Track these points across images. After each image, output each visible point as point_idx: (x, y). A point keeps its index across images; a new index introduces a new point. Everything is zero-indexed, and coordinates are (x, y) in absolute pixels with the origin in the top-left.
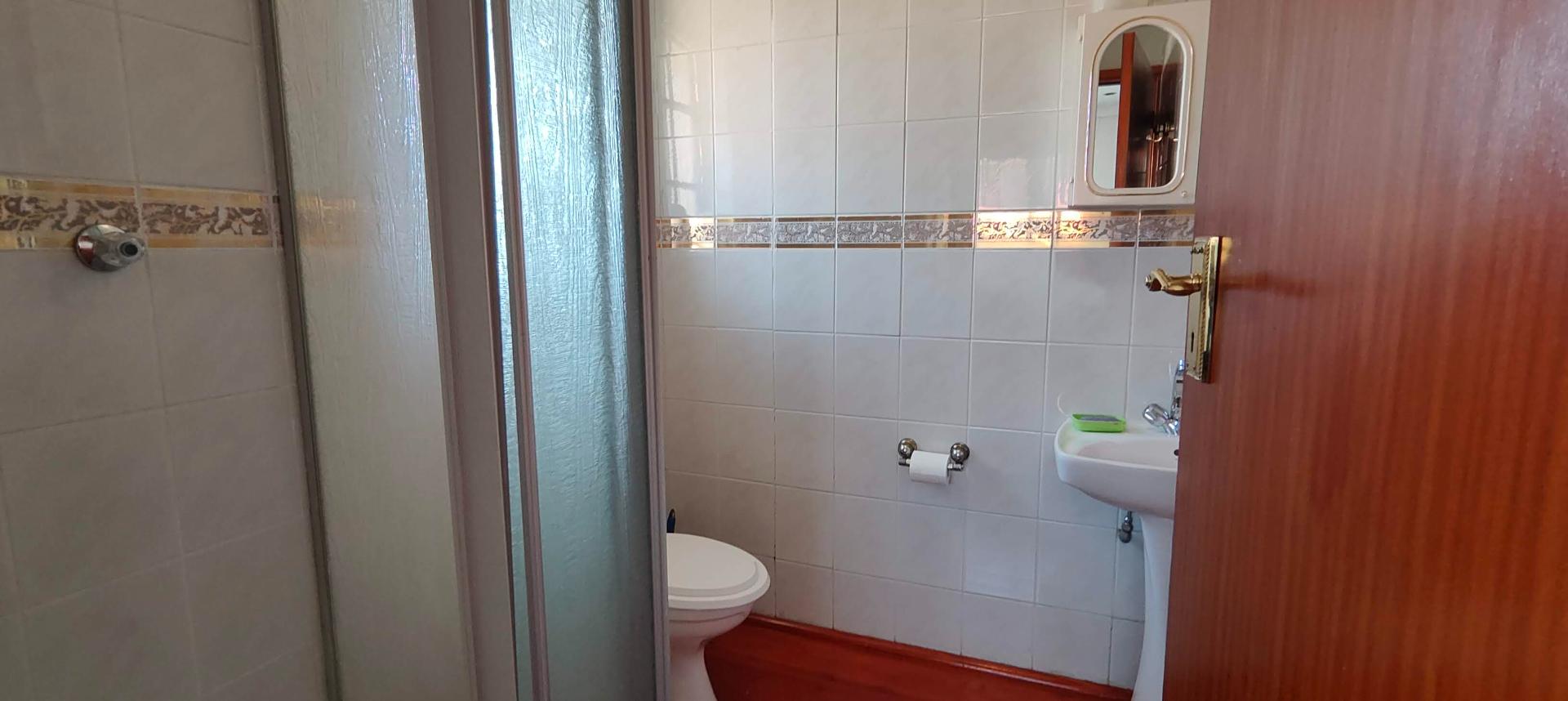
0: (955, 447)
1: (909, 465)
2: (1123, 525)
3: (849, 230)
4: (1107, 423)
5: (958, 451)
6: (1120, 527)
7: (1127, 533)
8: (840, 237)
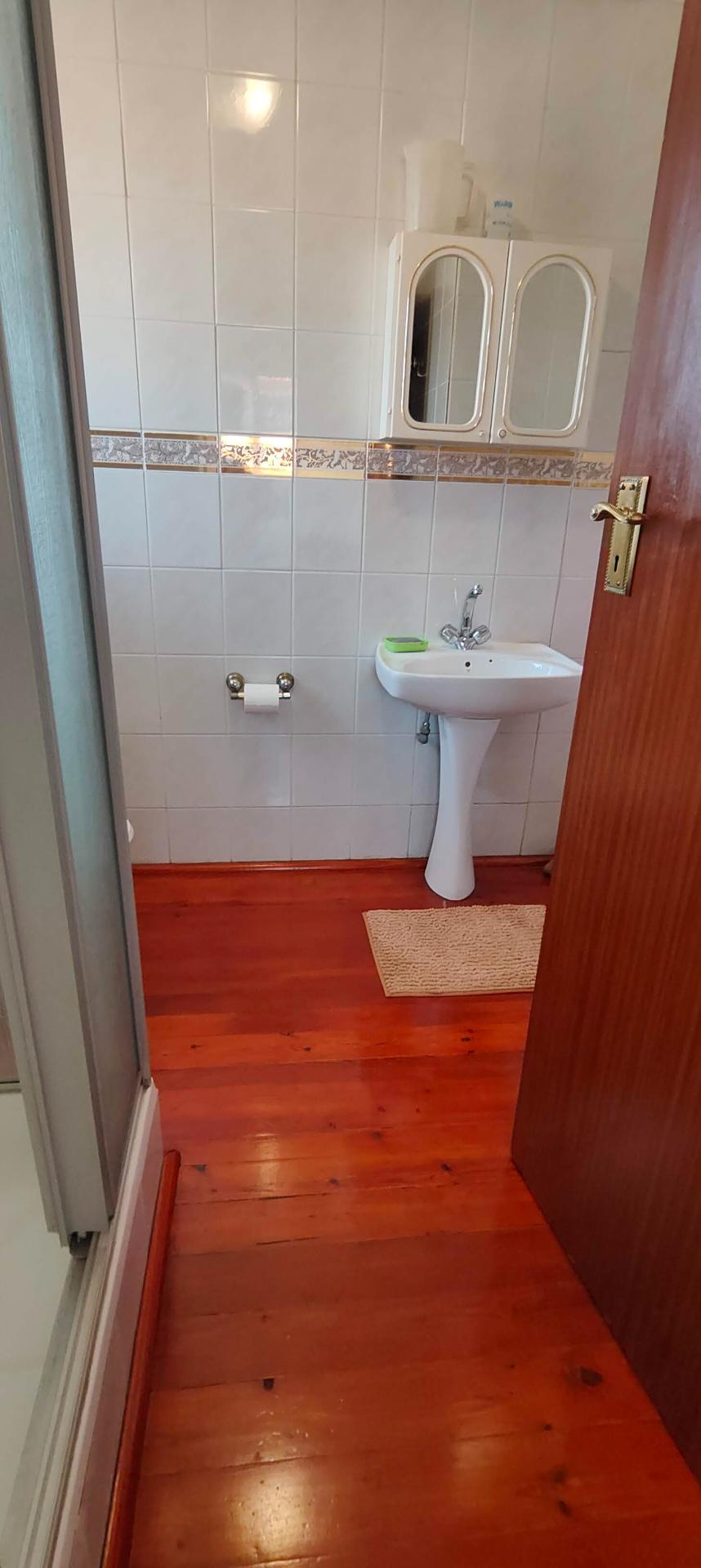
0: (281, 677)
1: (243, 699)
2: (421, 729)
3: (158, 449)
4: (411, 644)
5: (285, 680)
6: (419, 732)
7: (427, 735)
8: (149, 455)
